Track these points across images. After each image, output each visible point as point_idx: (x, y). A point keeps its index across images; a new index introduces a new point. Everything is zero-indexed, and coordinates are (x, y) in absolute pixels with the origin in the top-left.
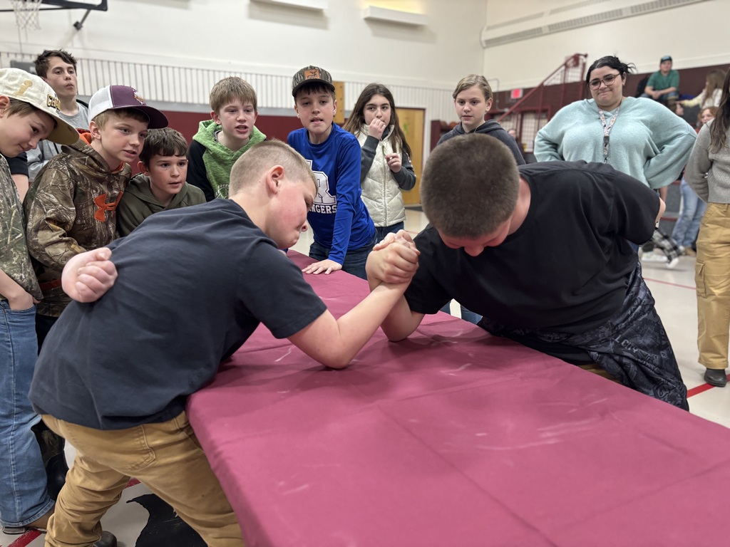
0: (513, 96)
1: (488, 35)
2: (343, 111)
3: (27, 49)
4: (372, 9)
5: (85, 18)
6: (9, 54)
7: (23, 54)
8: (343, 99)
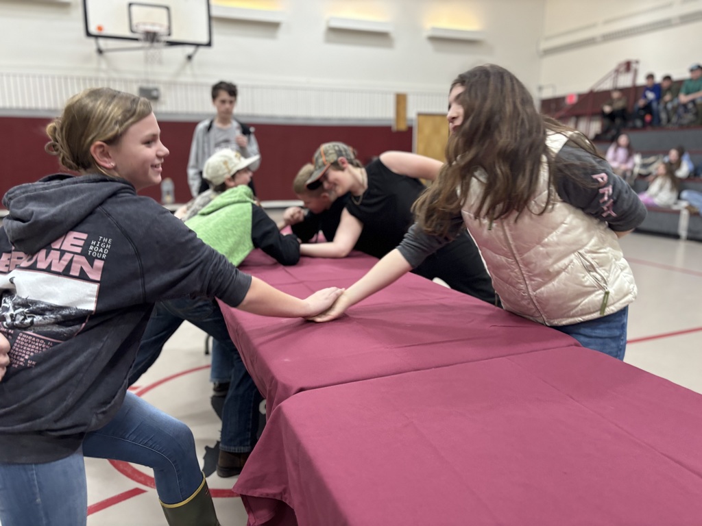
0: (567, 102)
1: (545, 45)
2: (405, 119)
3: (151, 78)
4: (434, 29)
5: (195, 52)
6: (137, 81)
7: (148, 81)
8: (405, 108)
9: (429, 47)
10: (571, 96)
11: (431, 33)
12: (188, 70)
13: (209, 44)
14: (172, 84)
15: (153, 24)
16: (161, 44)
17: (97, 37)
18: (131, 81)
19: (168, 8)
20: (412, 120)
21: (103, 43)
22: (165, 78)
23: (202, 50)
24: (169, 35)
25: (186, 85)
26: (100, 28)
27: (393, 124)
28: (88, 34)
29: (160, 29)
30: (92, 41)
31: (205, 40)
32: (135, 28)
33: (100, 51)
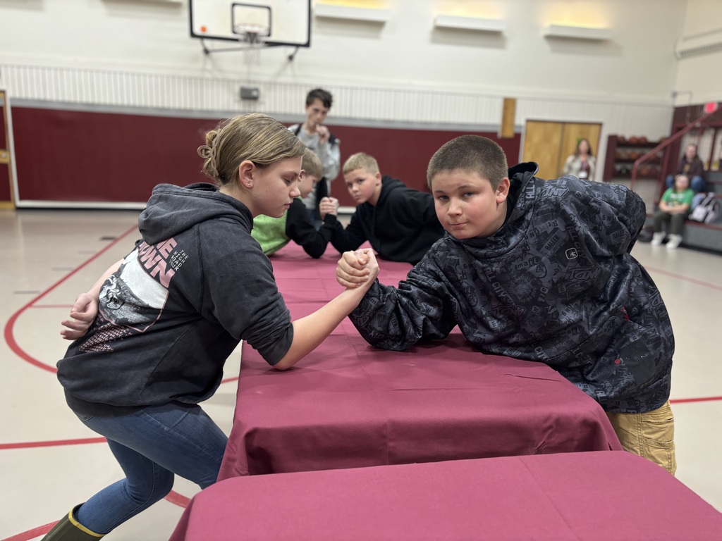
0: (706, 110)
1: (683, 46)
2: (512, 125)
3: (252, 78)
4: (553, 27)
5: (296, 52)
6: (239, 81)
7: (249, 81)
8: (513, 114)
9: (546, 47)
10: (711, 105)
11: (548, 32)
12: (289, 71)
13: (307, 45)
14: (272, 85)
15: (253, 25)
16: (260, 45)
17: (202, 37)
18: (234, 81)
19: (269, 8)
20: (520, 127)
21: (208, 43)
22: (265, 78)
23: (301, 50)
24: (269, 35)
25: (285, 85)
26: (204, 29)
27: (499, 130)
28: (193, 35)
29: (261, 29)
30: (197, 41)
31: (303, 40)
32: (236, 30)
33: (207, 52)
